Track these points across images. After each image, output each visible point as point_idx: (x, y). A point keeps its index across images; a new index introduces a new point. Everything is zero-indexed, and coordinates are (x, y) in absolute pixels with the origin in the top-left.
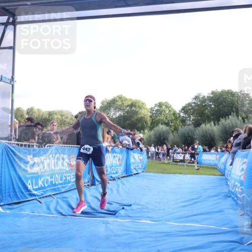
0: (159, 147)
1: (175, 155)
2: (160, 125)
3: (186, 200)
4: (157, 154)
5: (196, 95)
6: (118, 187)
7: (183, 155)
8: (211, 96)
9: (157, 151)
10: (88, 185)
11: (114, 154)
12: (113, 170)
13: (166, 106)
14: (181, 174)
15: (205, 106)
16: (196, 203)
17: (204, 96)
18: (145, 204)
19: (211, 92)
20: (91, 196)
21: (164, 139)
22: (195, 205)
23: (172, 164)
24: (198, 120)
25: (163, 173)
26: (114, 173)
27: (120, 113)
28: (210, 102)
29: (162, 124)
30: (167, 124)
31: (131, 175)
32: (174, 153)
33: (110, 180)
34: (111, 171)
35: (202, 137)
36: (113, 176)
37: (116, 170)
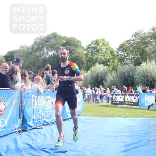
0: (96, 88)
1: (114, 97)
2: (97, 64)
3: (125, 144)
4: (95, 96)
5: (137, 31)
6: (52, 132)
7: (123, 97)
8: (152, 32)
9: (94, 92)
10: (19, 131)
11: (47, 97)
12: (46, 114)
13: (103, 44)
14: (120, 117)
15: (146, 43)
16: (136, 147)
17: (145, 33)
18: (81, 150)
19: (152, 28)
20: (23, 142)
21: (102, 80)
22: (135, 150)
23: (111, 107)
24: (138, 58)
25: (100, 116)
26: (47, 118)
27: (53, 52)
28: (151, 39)
29: (99, 63)
30: (105, 63)
31: (67, 119)
32: (113, 95)
33: (43, 125)
34: (44, 115)
35: (143, 76)
36: (47, 120)
37: (49, 114)
